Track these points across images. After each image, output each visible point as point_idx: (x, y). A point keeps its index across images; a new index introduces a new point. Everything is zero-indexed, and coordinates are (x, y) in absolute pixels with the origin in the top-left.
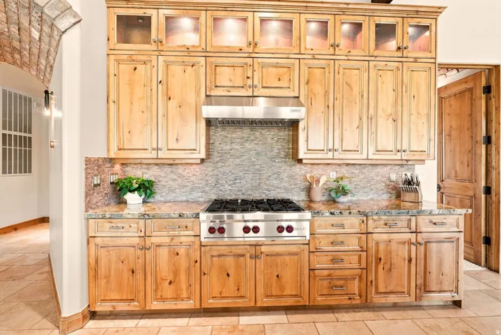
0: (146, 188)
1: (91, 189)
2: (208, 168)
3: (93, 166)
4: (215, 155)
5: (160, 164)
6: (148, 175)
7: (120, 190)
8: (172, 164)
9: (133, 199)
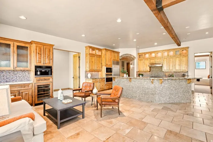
0: (142, 75)
1: (137, 74)
2: (150, 72)
3: (137, 72)
4: (151, 71)
5: (144, 72)
6: (143, 73)
7: (139, 75)
8: (145, 72)
9: (141, 76)
